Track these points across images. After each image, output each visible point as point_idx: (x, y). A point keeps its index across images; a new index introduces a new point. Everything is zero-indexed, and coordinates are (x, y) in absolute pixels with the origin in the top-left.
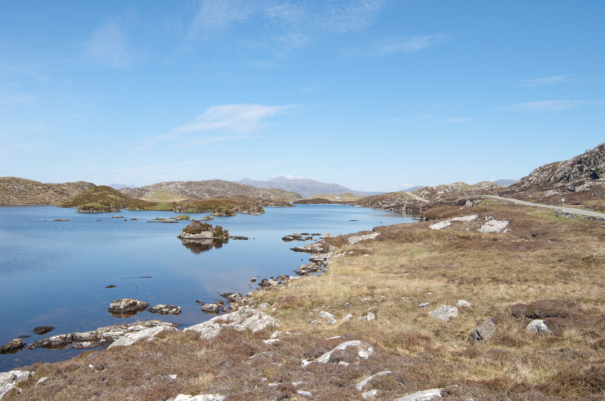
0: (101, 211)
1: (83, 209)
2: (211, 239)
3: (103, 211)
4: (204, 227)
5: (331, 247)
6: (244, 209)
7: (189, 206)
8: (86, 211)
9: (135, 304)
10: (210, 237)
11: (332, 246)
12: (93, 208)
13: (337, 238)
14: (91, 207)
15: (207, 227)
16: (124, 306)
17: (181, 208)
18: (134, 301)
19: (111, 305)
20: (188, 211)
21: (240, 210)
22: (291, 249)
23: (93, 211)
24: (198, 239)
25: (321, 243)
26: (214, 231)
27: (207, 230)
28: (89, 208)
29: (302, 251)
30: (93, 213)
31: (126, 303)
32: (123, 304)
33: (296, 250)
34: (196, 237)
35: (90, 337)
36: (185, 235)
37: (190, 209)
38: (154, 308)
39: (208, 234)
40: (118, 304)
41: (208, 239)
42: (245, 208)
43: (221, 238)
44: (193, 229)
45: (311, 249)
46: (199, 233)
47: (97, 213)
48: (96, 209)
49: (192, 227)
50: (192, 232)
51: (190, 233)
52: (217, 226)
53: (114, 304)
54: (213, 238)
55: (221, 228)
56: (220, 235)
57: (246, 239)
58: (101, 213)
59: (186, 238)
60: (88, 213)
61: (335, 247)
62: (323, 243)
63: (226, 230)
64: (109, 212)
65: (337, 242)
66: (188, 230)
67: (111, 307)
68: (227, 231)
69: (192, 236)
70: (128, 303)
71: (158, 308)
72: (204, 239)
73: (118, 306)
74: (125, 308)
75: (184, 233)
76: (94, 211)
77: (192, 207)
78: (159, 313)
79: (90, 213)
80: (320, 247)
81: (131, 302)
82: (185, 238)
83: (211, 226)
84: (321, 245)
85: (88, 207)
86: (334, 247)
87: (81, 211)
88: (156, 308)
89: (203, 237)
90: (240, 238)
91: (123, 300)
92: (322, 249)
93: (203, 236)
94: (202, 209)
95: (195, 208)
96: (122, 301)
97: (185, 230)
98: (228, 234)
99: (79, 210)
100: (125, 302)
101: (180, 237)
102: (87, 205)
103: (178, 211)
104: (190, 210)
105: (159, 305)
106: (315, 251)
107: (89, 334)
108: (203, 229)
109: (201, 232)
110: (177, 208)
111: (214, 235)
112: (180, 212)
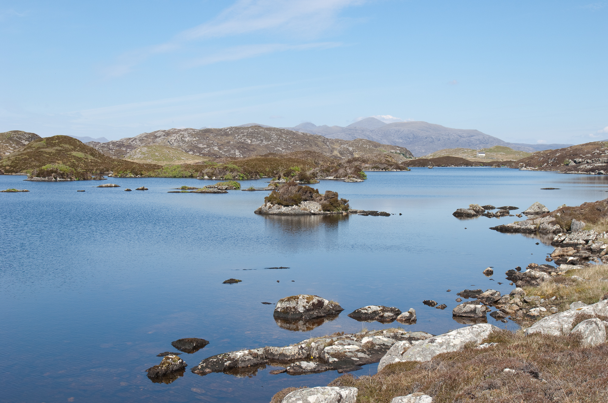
0: (71, 178)
1: (38, 175)
2: (319, 214)
3: (74, 178)
4: (306, 192)
5: (577, 222)
6: (328, 173)
7: (226, 167)
8: (43, 179)
9: (320, 304)
10: (317, 211)
11: (579, 220)
12: (56, 172)
13: (581, 208)
14: (52, 172)
15: (310, 192)
16: (304, 307)
17: (211, 171)
18: (320, 299)
19: (279, 305)
20: (225, 177)
21: (319, 174)
22: (490, 228)
23: (56, 178)
24: (296, 215)
25: (553, 216)
26: (323, 201)
27: (311, 199)
28: (49, 173)
29: (517, 231)
30: (56, 181)
31: (307, 302)
32: (303, 304)
33: (503, 229)
34: (292, 212)
35: (299, 354)
36: (270, 207)
37: (228, 173)
38: (363, 311)
39: (314, 207)
40: (292, 304)
41: (314, 214)
42: (329, 171)
43: (338, 213)
44: (286, 196)
45: (535, 228)
46: (297, 205)
47: (63, 181)
48: (62, 175)
49: (284, 193)
50: (285, 203)
51: (279, 204)
52: (329, 192)
53: (285, 305)
54: (323, 214)
55: (336, 195)
56: (335, 207)
57: (388, 215)
58: (71, 181)
59: (274, 214)
60: (48, 181)
61: (585, 222)
62: (556, 216)
63: (344, 198)
64: (84, 179)
65: (586, 214)
66: (276, 198)
67: (279, 310)
68: (345, 202)
69: (284, 209)
70: (311, 302)
71: (370, 311)
72: (307, 214)
73: (294, 308)
74: (307, 311)
75: (269, 204)
76: (58, 179)
77: (232, 170)
78: (378, 320)
79: (51, 181)
80: (553, 223)
81: (315, 300)
82: (271, 214)
83: (317, 191)
84: (554, 219)
85: (47, 171)
86: (583, 223)
87: (35, 178)
88: (366, 311)
89: (306, 212)
90: (374, 214)
91: (300, 297)
92: (557, 227)
93: (305, 209)
94: (250, 173)
95: (238, 172)
96: (298, 298)
97: (268, 200)
98: (348, 206)
99: (32, 177)
100: (306, 300)
101: (260, 212)
102: (43, 167)
103: (206, 177)
104: (229, 175)
105: (371, 307)
106: (544, 232)
107: (297, 349)
108: (303, 197)
109: (300, 203)
110: (204, 172)
111: (325, 208)
112: (211, 179)
